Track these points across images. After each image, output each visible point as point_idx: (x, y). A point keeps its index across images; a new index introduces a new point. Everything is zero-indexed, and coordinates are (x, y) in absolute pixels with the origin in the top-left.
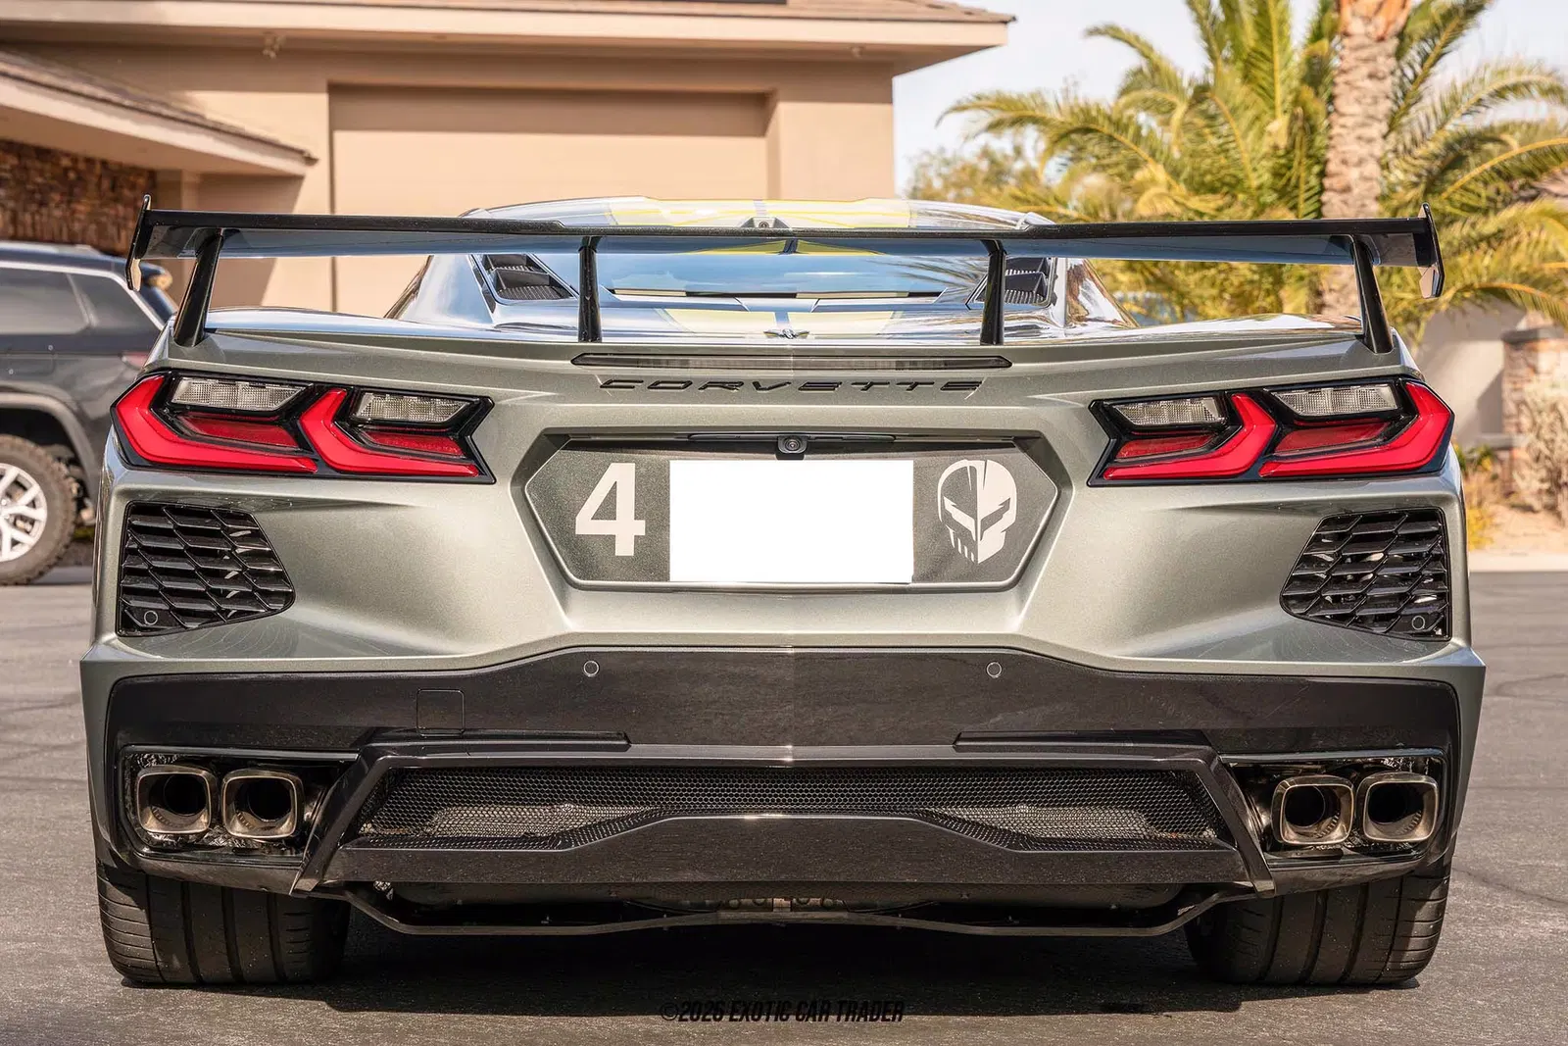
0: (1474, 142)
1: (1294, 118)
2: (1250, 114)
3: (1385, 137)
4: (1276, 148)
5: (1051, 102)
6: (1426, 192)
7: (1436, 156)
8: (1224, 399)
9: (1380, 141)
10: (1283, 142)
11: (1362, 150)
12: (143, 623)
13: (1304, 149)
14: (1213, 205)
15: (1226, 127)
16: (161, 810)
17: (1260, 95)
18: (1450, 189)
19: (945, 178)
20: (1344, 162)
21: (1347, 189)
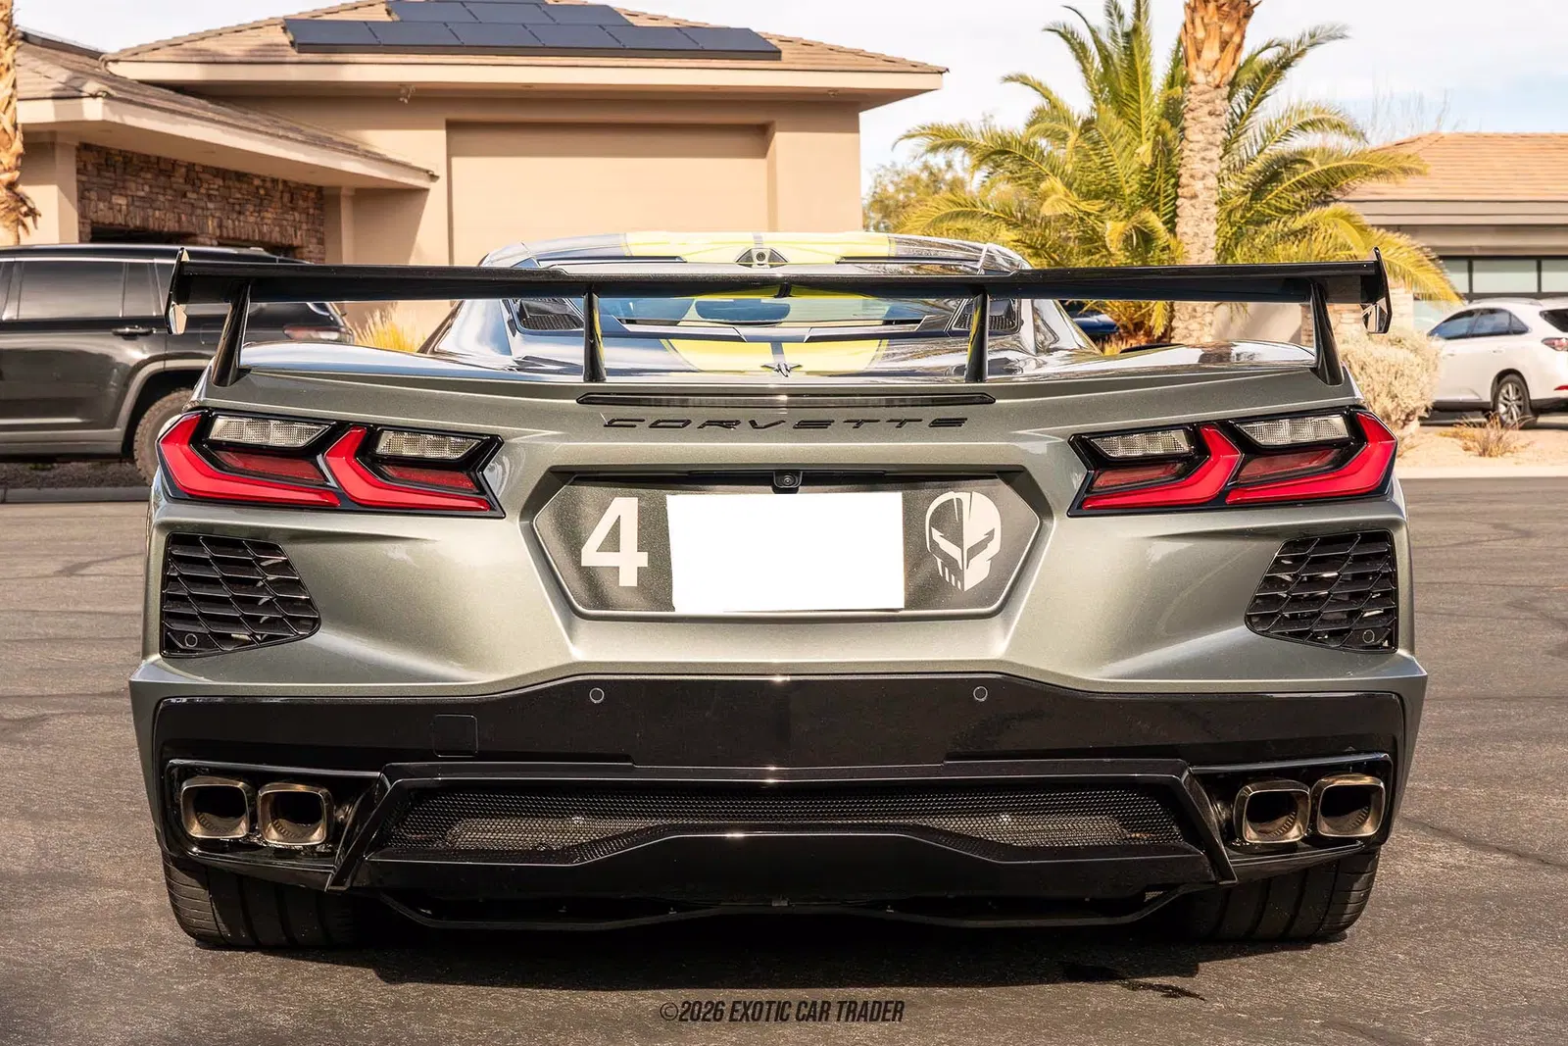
0: (1287, 163)
1: (1156, 143)
2: (1124, 140)
3: (1221, 158)
4: (1144, 165)
5: (976, 130)
6: (1251, 199)
7: (1259, 172)
8: (1194, 432)
9: (1219, 161)
10: (1148, 161)
11: (1206, 168)
12: (185, 645)
13: (1163, 168)
14: (1097, 208)
15: (1106, 150)
16: (206, 814)
17: (1129, 126)
18: (1269, 197)
19: (896, 184)
20: (1192, 176)
21: (1194, 197)
